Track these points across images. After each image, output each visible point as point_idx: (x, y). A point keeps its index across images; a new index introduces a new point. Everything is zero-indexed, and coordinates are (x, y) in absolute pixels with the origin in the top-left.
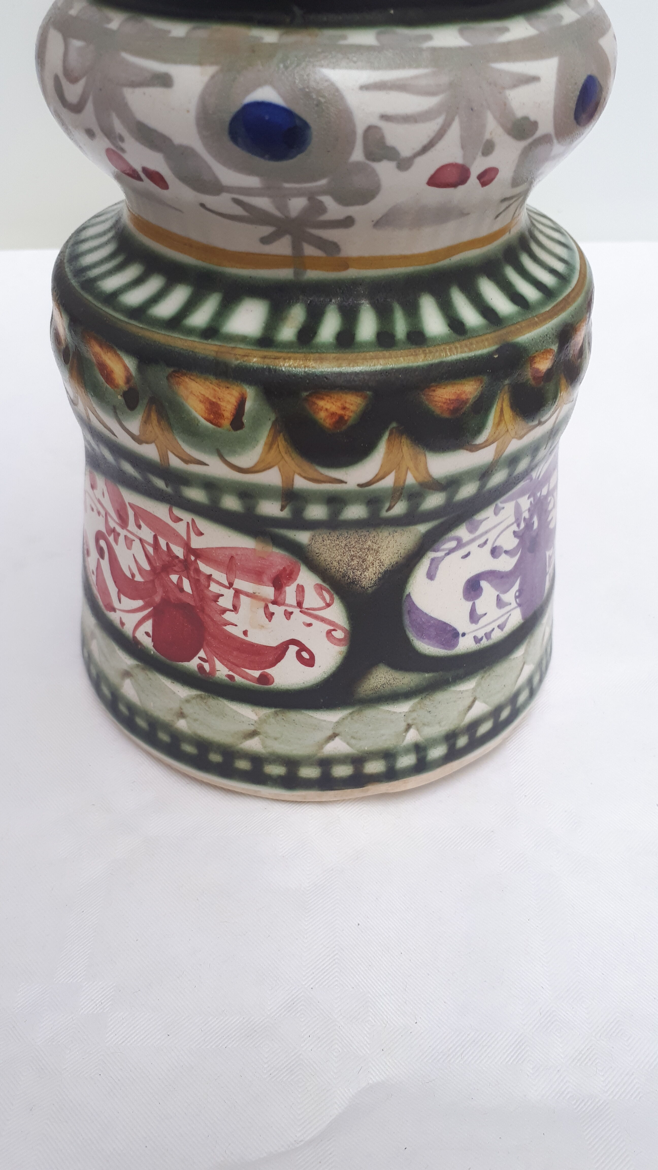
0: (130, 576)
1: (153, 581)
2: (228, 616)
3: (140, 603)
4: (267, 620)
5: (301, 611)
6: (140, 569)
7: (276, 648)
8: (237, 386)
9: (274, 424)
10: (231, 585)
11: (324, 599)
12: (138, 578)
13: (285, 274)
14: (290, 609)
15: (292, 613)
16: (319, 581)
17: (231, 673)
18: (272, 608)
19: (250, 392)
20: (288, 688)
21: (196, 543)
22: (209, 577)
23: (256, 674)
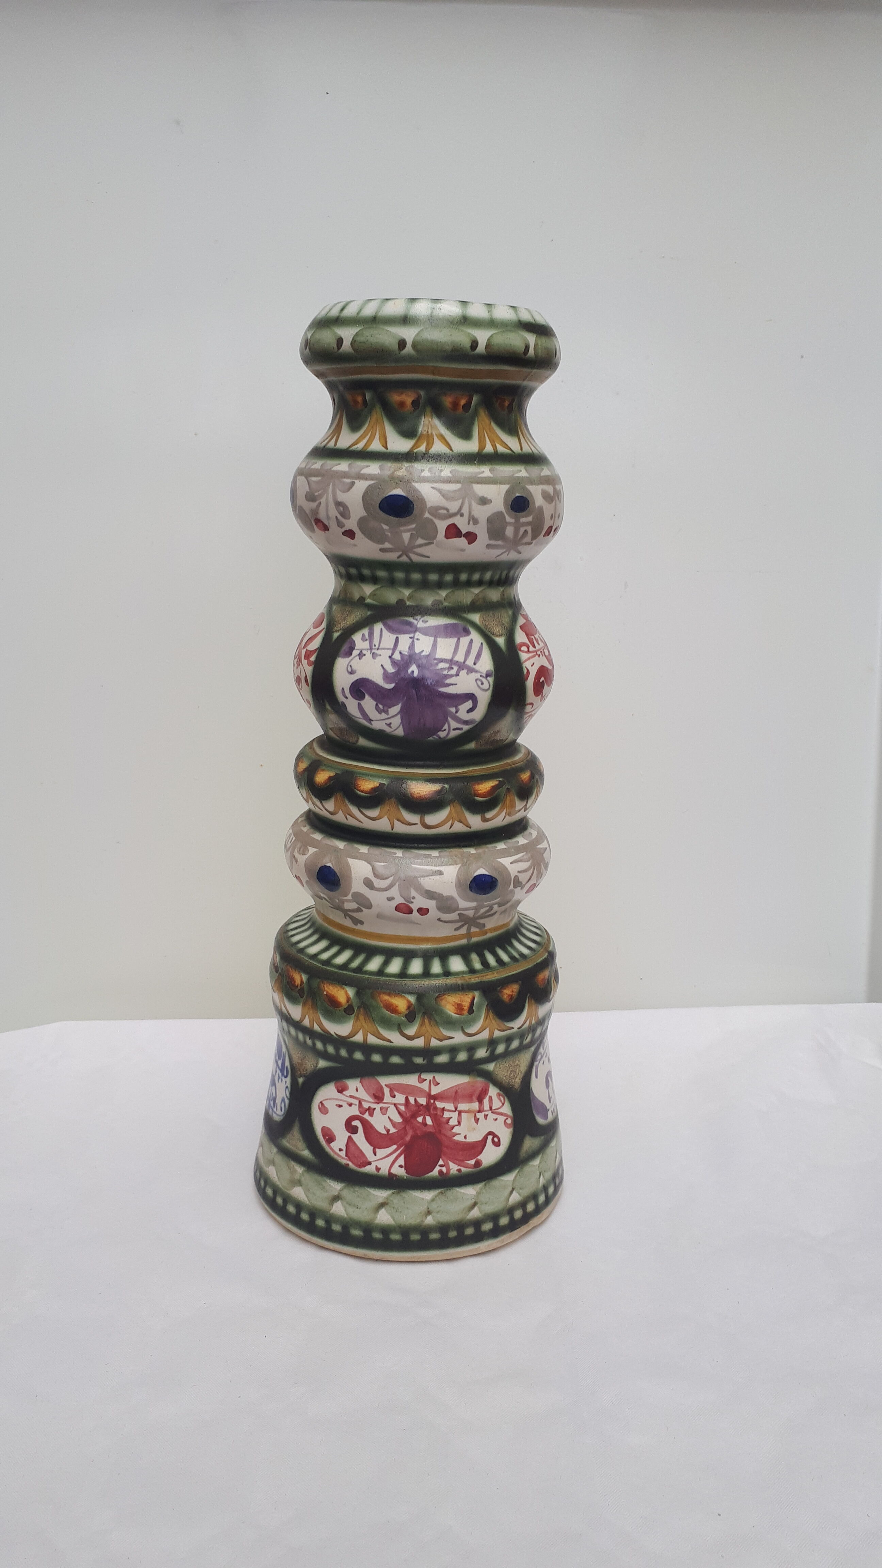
0: (384, 1132)
1: (405, 1128)
2: (455, 1130)
3: (394, 1147)
4: (476, 1124)
5: (492, 1112)
6: (394, 1124)
7: (482, 1139)
8: (471, 992)
9: (487, 1006)
10: (456, 1109)
11: (501, 1101)
12: (393, 1130)
13: (464, 941)
14: (486, 1113)
15: (488, 1115)
16: (498, 1091)
17: (459, 1167)
18: (478, 1115)
19: (477, 994)
20: (490, 1165)
21: (435, 1091)
22: (443, 1109)
23: (472, 1162)
